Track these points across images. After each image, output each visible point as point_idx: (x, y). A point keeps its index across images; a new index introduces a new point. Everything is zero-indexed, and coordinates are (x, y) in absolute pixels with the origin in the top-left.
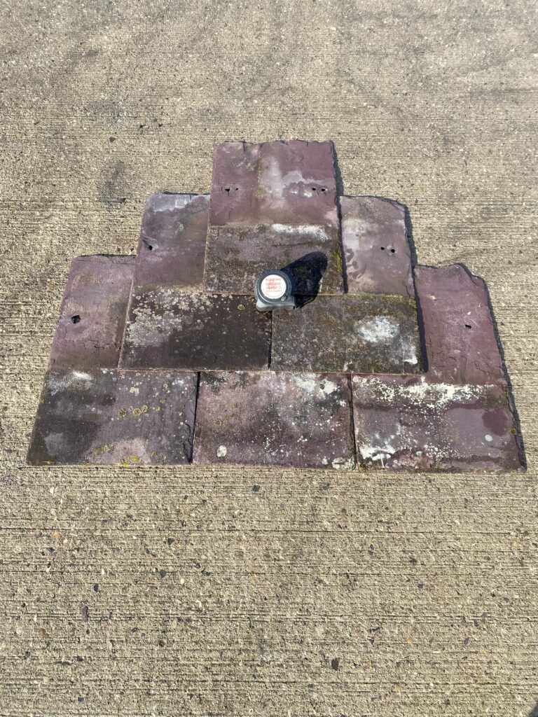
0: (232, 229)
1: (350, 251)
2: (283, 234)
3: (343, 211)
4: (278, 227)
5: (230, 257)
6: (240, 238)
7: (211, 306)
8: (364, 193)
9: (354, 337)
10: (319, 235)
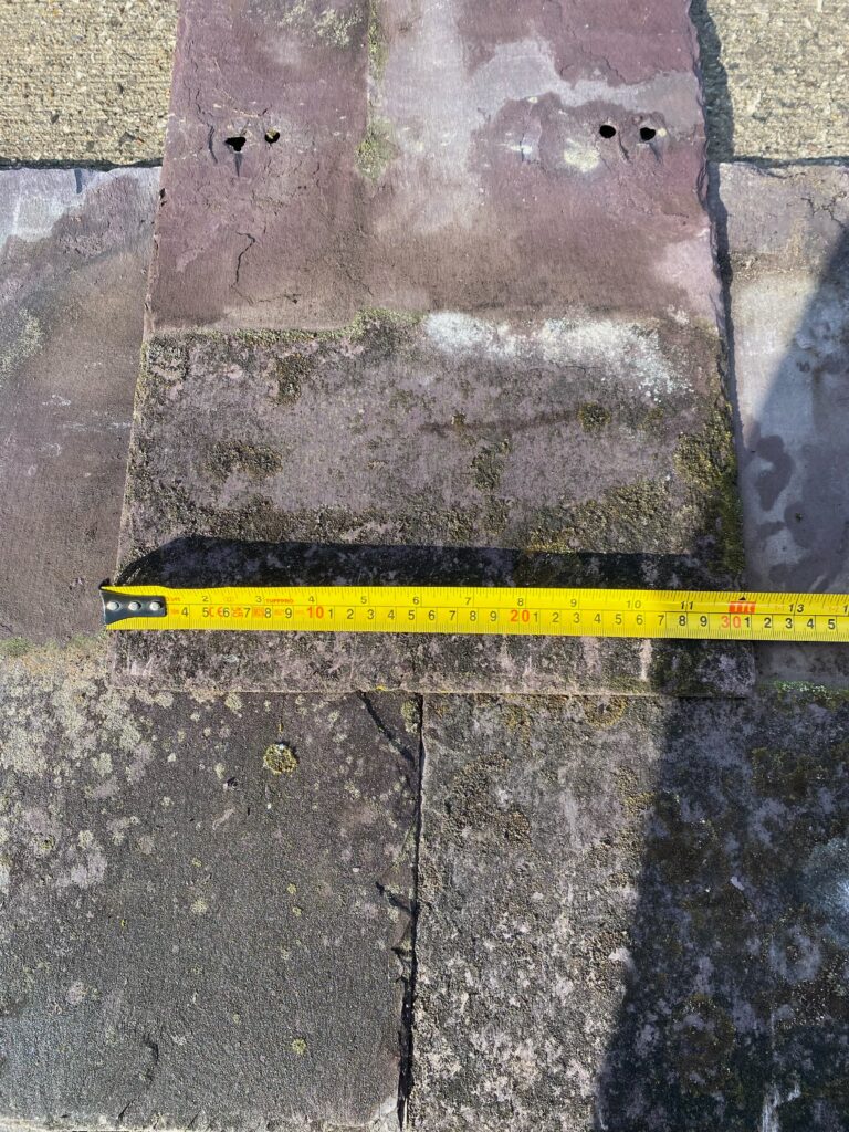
0: (249, 342)
1: (772, 448)
2: (475, 369)
3: (735, 242)
4: (451, 330)
5: (233, 491)
6: (283, 387)
7: (145, 751)
8: (821, 144)
9: (805, 942)
10: (632, 366)
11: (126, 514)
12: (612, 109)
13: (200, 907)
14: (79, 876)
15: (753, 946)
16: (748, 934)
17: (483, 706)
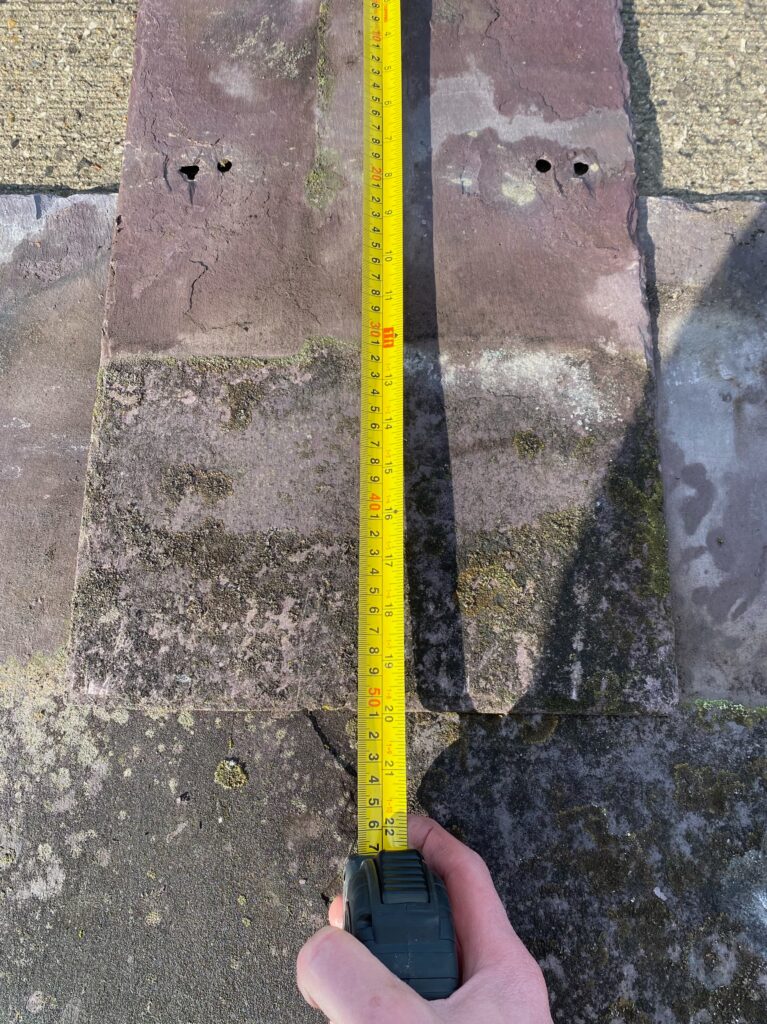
0: (202, 368)
1: (695, 475)
2: (417, 397)
3: (661, 275)
5: (186, 514)
6: (234, 413)
7: (102, 767)
8: (743, 180)
9: (722, 950)
10: (565, 396)
11: (84, 536)
12: (547, 144)
13: (154, 918)
14: (38, 888)
15: (674, 953)
16: (669, 942)
17: (424, 723)
